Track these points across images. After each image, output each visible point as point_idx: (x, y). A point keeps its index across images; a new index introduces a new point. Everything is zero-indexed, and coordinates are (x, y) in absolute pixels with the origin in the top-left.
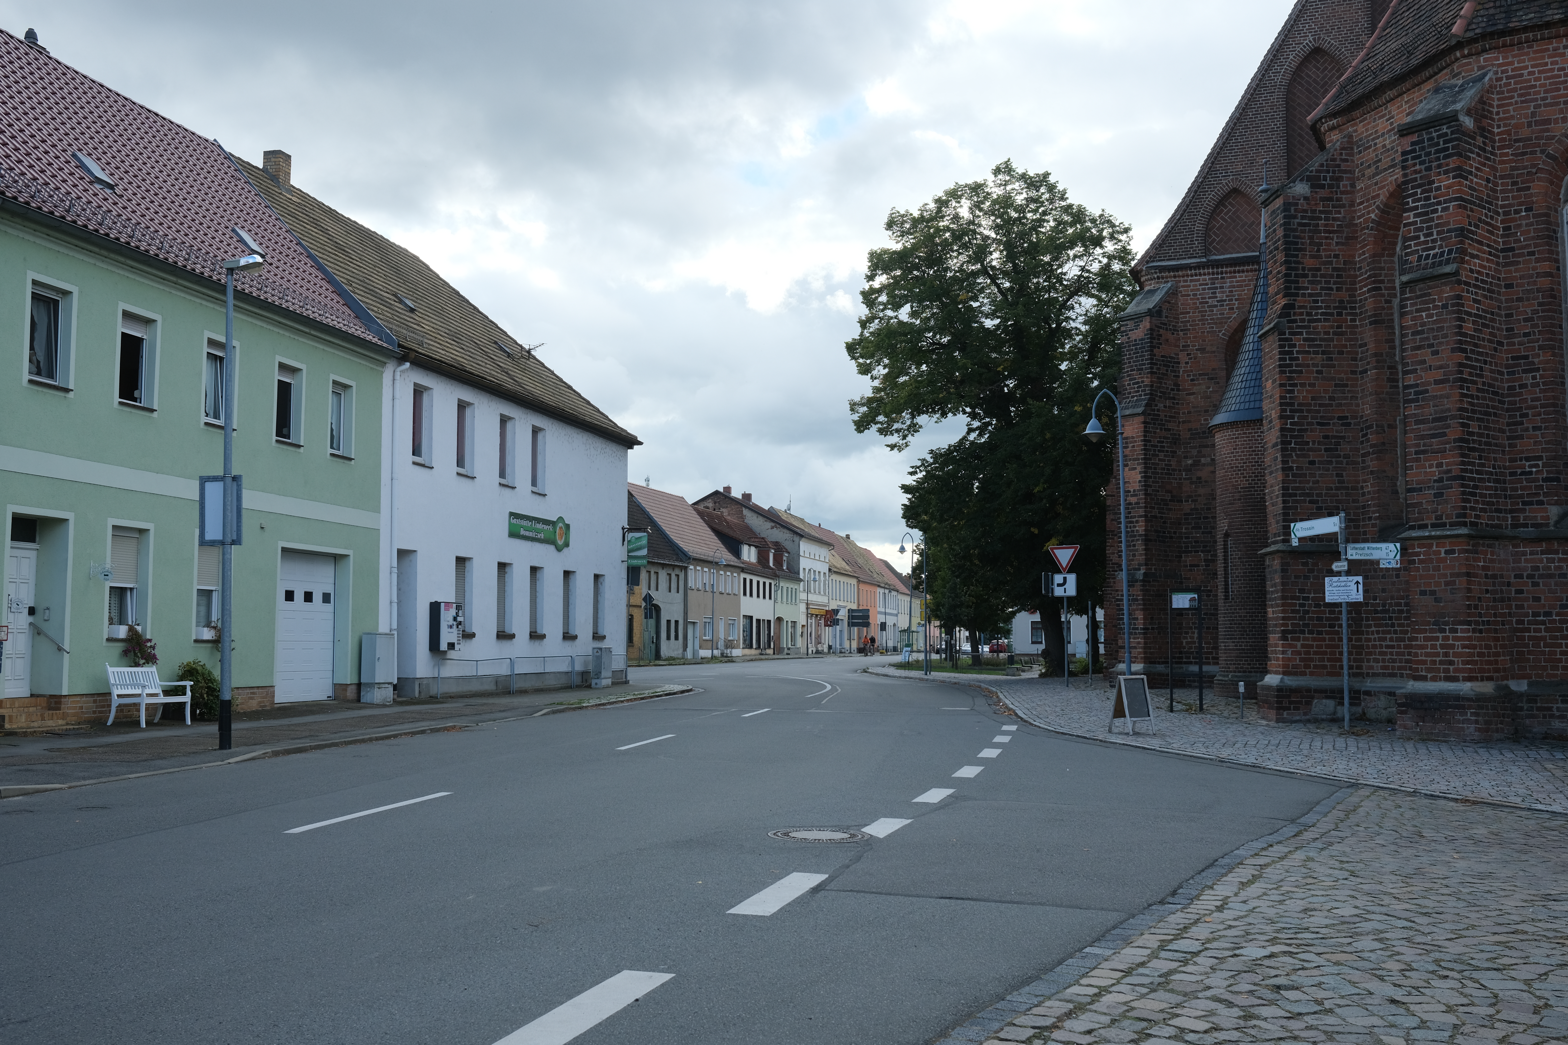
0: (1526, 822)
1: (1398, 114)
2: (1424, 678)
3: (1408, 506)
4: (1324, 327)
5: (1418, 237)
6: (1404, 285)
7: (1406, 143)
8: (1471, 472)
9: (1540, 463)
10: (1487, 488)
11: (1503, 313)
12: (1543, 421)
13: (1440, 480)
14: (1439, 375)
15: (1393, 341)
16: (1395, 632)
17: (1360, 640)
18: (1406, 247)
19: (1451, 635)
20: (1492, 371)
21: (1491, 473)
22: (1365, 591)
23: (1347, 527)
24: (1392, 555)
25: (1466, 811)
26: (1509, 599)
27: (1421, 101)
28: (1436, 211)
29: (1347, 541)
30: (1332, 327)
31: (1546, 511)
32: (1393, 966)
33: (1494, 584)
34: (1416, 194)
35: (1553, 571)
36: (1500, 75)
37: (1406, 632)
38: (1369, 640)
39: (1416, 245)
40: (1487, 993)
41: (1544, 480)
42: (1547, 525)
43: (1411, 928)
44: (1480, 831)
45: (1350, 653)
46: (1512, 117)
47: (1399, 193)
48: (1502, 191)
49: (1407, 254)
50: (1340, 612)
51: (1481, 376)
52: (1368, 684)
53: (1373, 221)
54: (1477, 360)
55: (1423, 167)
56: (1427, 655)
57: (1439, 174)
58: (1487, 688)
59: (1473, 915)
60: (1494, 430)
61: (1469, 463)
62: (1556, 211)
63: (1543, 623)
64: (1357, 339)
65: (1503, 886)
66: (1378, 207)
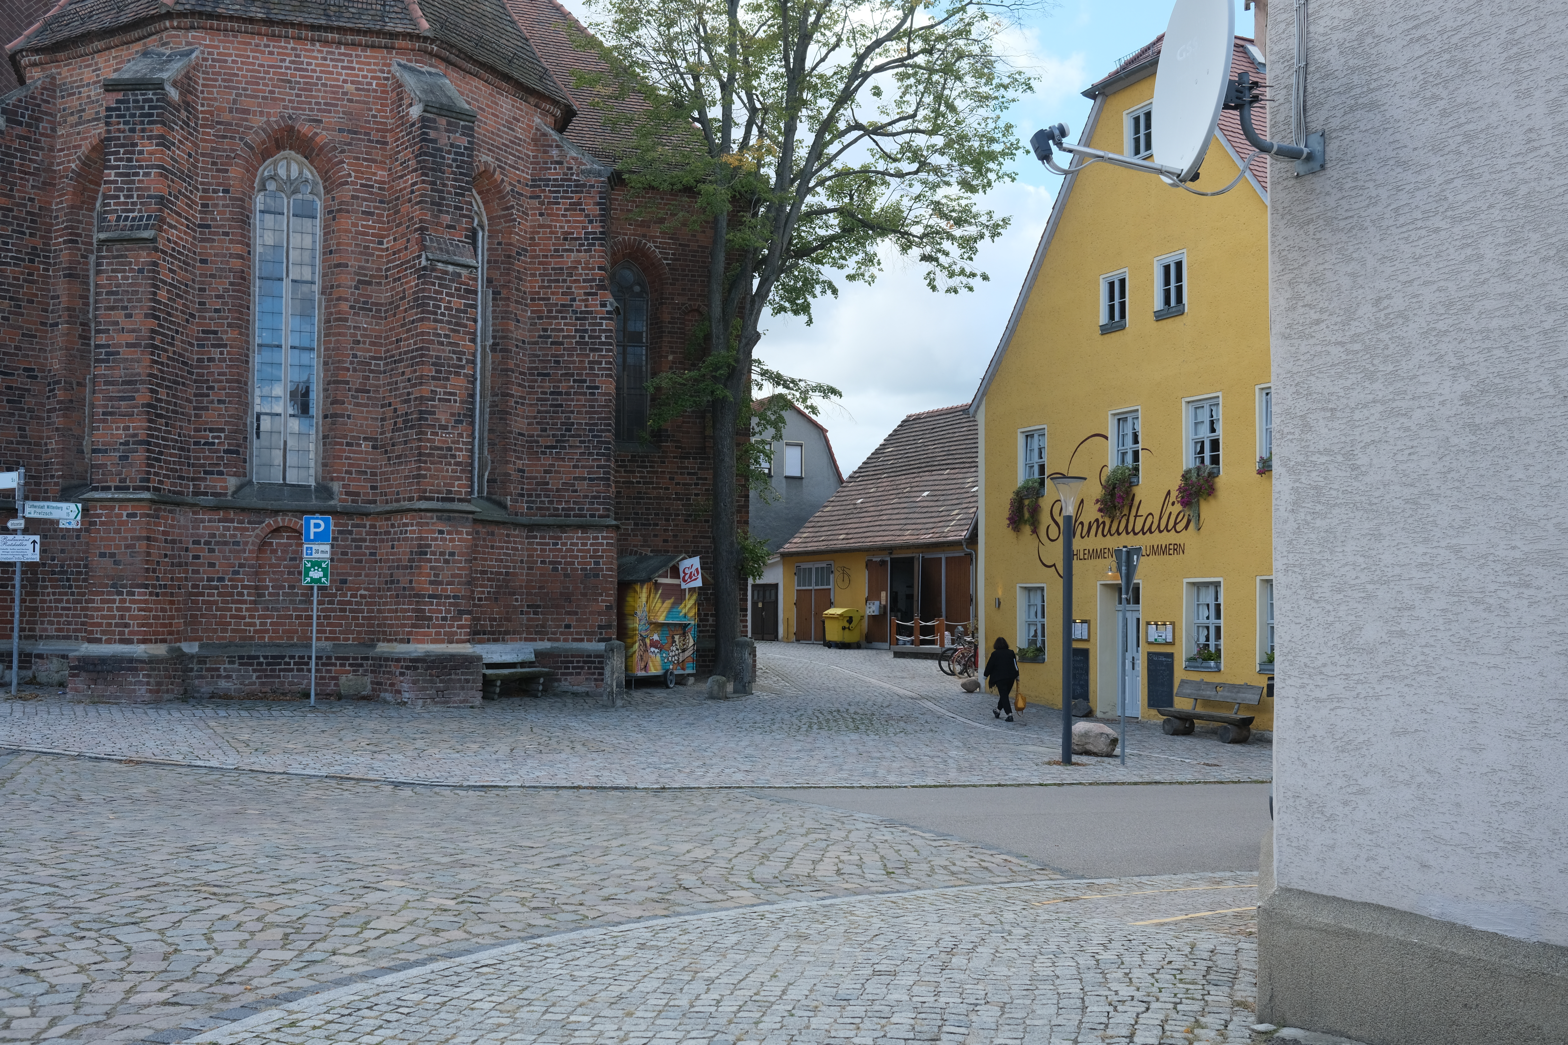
0: (185, 778)
1: (105, 67)
2: (98, 641)
3: (92, 466)
4: (12, 271)
5: (118, 197)
6: (102, 242)
7: (111, 99)
8: (157, 437)
9: (222, 435)
10: (171, 455)
11: (197, 286)
12: (228, 395)
13: (126, 443)
14: (131, 338)
15: (87, 298)
16: (73, 594)
17: (35, 601)
18: (105, 205)
19: (128, 598)
20: (182, 342)
21: (176, 441)
22: (43, 551)
23: (26, 484)
24: (73, 515)
25: (129, 771)
26: (186, 564)
27: (129, 61)
28: (137, 174)
29: (26, 498)
30: (22, 273)
31: (225, 481)
32: (29, 934)
33: (173, 549)
34: (118, 153)
35: (228, 539)
36: (206, 56)
37: (84, 594)
38: (45, 601)
39: (115, 204)
40: (121, 948)
41: (225, 452)
42: (225, 495)
43: (53, 894)
44: (140, 790)
45: (22, 615)
46: (215, 99)
47: (102, 148)
48: (203, 169)
49: (106, 212)
50: (14, 572)
51: (172, 345)
52: (41, 647)
53: (73, 171)
54: (169, 329)
55: (127, 127)
56: (103, 617)
57: (143, 138)
58: (160, 650)
59: (119, 873)
60: (182, 398)
61: (156, 429)
62: (250, 198)
63: (217, 588)
64: (49, 291)
65: (152, 842)
66: (79, 158)
